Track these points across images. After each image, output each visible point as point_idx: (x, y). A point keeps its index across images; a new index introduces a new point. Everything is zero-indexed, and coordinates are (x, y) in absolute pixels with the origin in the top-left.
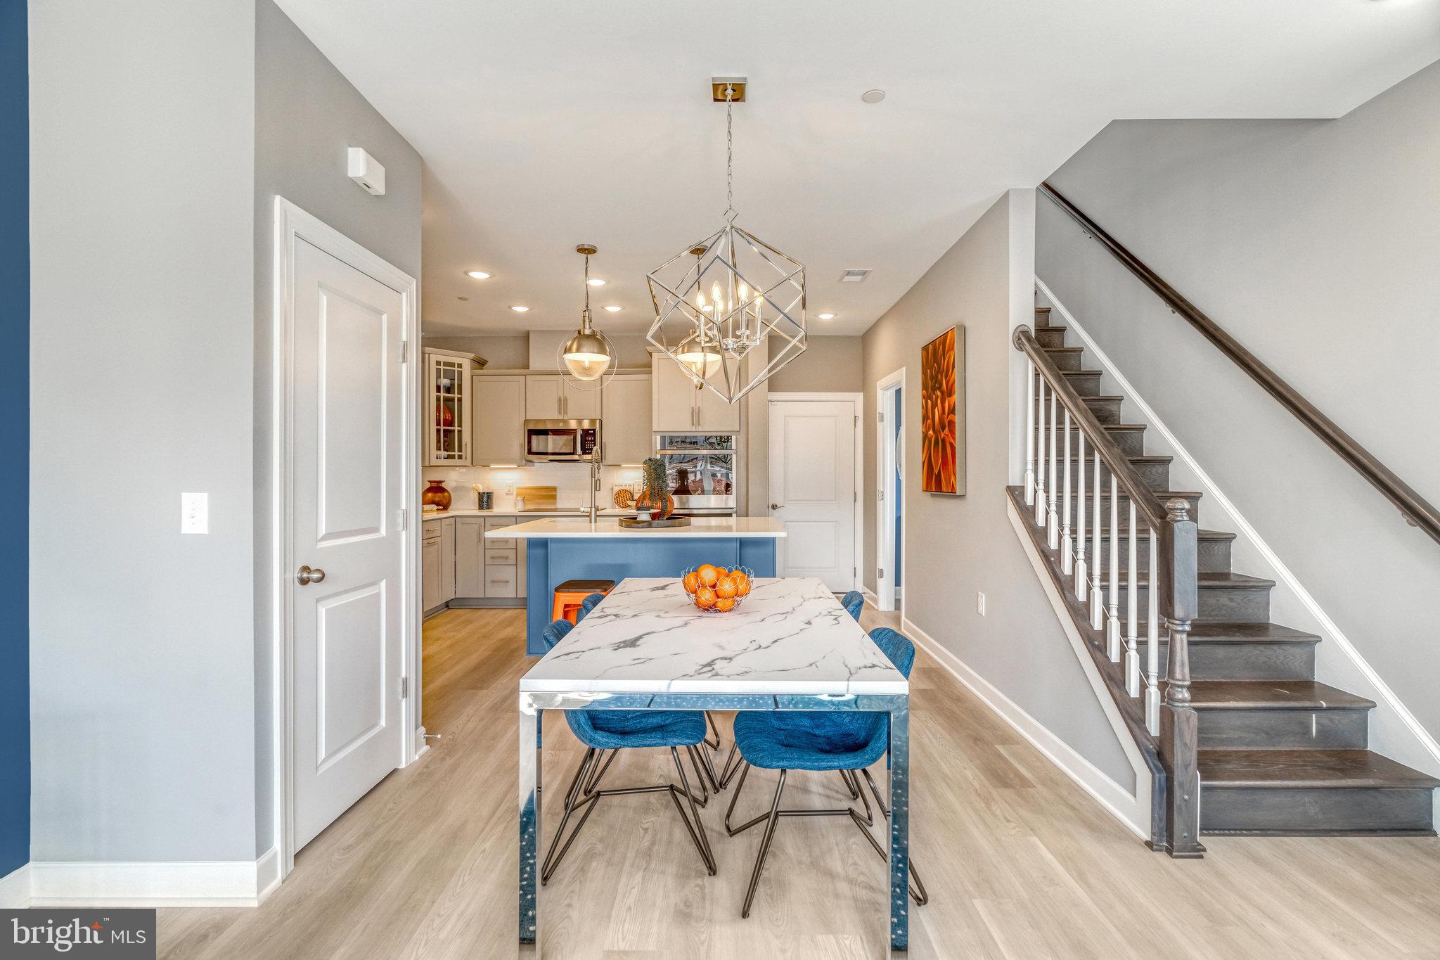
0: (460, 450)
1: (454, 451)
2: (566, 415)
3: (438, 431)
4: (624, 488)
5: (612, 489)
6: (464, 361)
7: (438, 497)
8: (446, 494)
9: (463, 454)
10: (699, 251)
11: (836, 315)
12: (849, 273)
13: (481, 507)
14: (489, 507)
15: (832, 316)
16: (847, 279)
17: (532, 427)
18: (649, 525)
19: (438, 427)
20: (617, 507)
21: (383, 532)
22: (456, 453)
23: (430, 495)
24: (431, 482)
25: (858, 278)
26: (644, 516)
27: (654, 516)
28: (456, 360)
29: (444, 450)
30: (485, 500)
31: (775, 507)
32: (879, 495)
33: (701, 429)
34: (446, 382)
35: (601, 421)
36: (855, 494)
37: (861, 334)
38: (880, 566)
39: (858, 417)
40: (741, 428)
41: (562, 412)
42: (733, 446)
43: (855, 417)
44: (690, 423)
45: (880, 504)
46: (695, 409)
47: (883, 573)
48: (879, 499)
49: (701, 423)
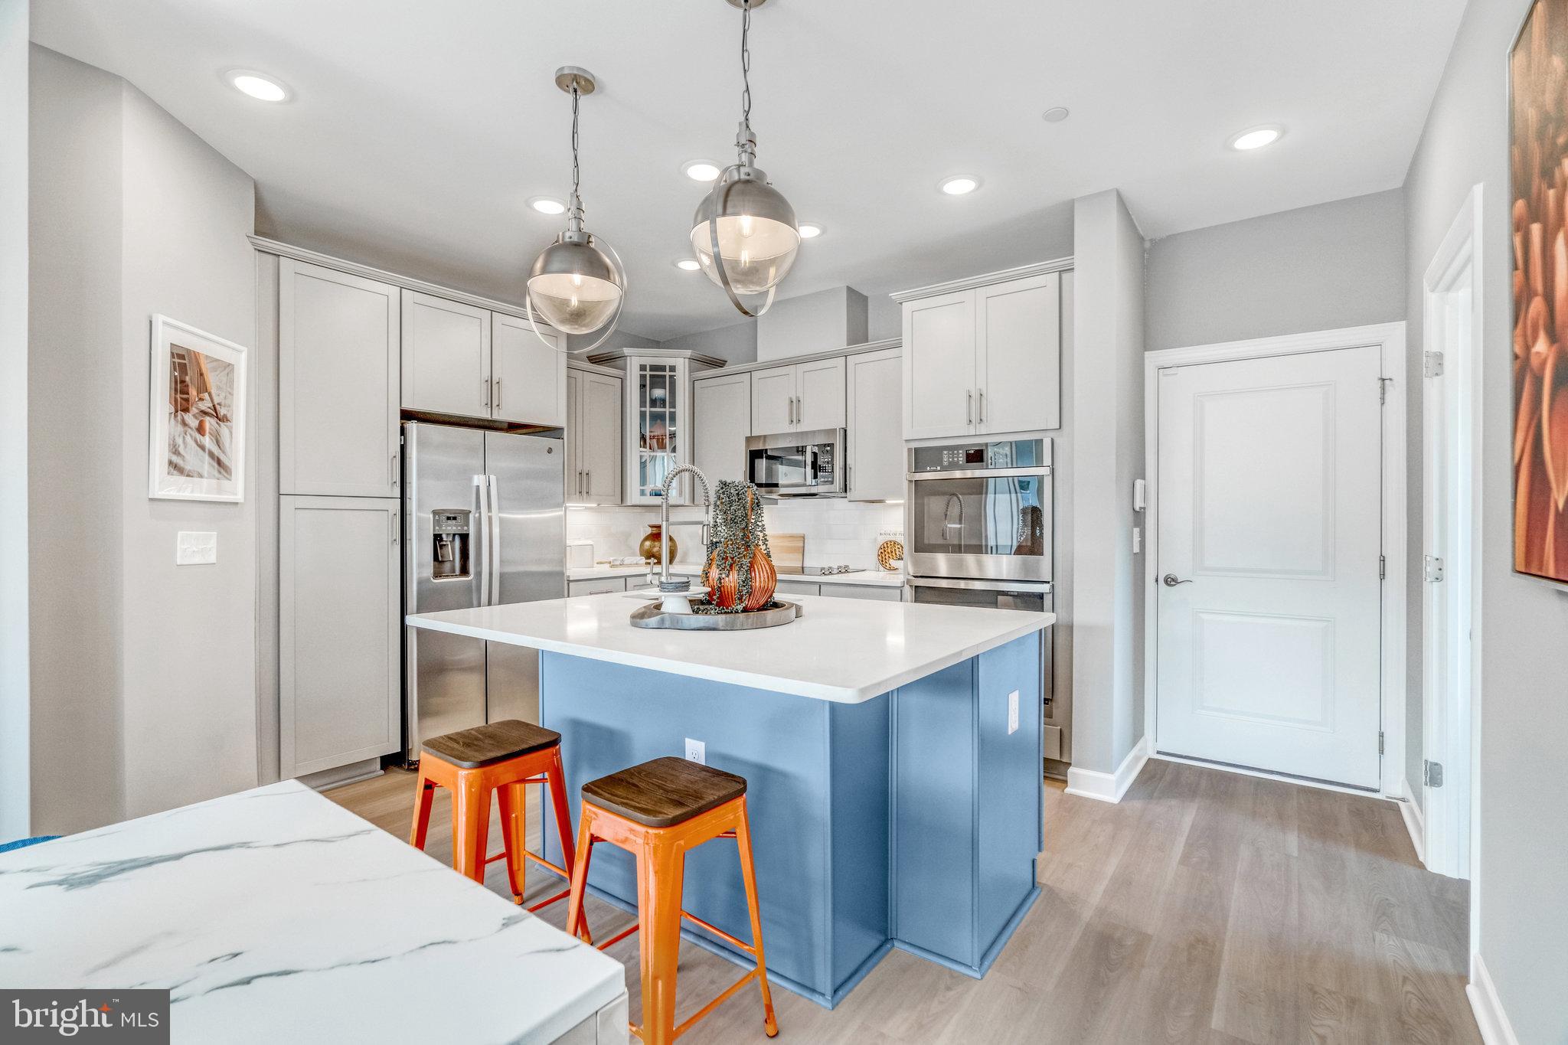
2: (797, 425)
4: (889, 538)
5: (876, 539)
6: (679, 361)
7: (655, 546)
17: (756, 447)
18: (665, 622)
20: (881, 568)
23: (648, 543)
24: (650, 527)
28: (668, 362)
31: (1171, 581)
32: (1430, 569)
33: (983, 429)
34: (658, 393)
35: (846, 431)
36: (1383, 560)
37: (1398, 184)
38: (1431, 754)
39: (1391, 379)
40: (1063, 423)
41: (795, 421)
42: (1047, 460)
43: (1383, 380)
44: (965, 420)
45: (1431, 591)
46: (973, 394)
47: (1440, 773)
48: (1429, 580)
49: (984, 419)
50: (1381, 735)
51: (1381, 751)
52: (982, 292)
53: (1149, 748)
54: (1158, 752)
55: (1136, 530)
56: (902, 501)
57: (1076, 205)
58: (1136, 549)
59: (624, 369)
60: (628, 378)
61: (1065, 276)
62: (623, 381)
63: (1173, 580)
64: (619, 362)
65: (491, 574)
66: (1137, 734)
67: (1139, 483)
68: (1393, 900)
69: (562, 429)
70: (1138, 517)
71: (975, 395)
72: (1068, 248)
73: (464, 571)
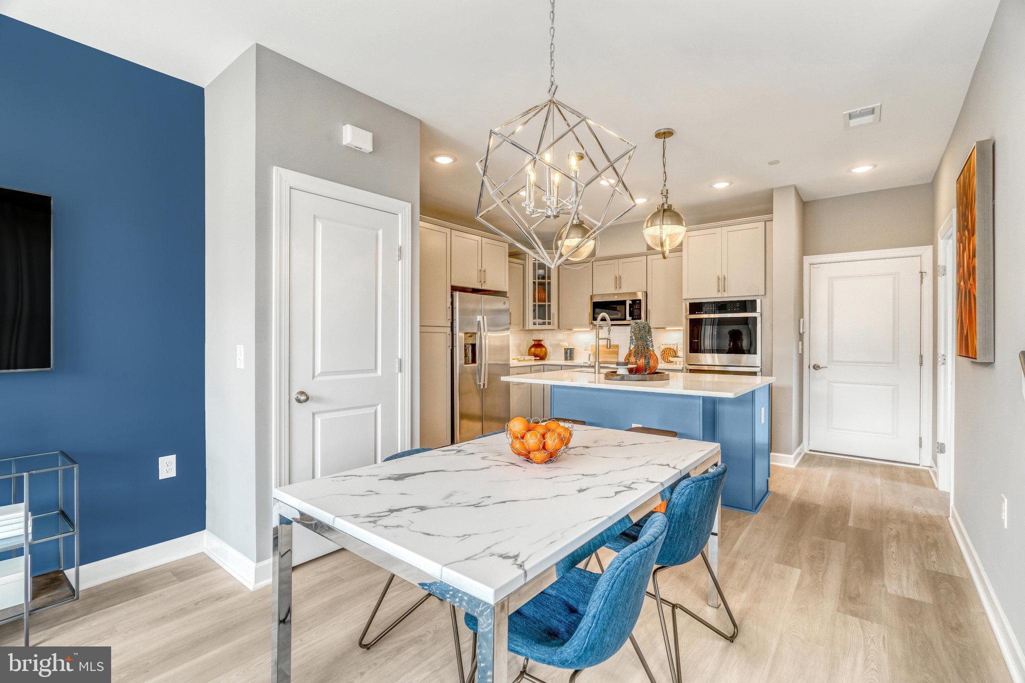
0: (549, 318)
1: (545, 320)
2: (620, 290)
3: (535, 306)
4: (668, 346)
5: (660, 347)
7: (538, 351)
8: (544, 349)
9: (551, 321)
10: (665, 134)
11: (875, 166)
12: (851, 116)
13: (566, 359)
14: (571, 358)
15: (871, 168)
16: (854, 122)
17: (596, 300)
18: (623, 378)
19: (535, 303)
20: (663, 362)
21: (379, 372)
22: (547, 321)
23: (533, 349)
24: (534, 341)
25: (869, 119)
26: (622, 371)
27: (631, 371)
29: (538, 319)
30: (569, 354)
31: (816, 367)
32: (940, 359)
33: (725, 295)
34: (541, 272)
35: (646, 293)
36: (921, 357)
37: (929, 181)
38: (940, 440)
39: (925, 272)
40: (767, 292)
41: (618, 288)
42: (758, 309)
43: (922, 273)
44: (716, 290)
45: (941, 369)
46: (720, 277)
47: (944, 448)
48: (939, 364)
49: (726, 289)
50: (920, 439)
51: (921, 446)
52: (725, 229)
53: (805, 448)
54: (810, 450)
55: (800, 343)
56: (682, 328)
57: (774, 191)
58: (800, 352)
59: (525, 260)
60: (527, 264)
61: (768, 223)
62: (524, 266)
63: (818, 367)
64: (522, 256)
65: (485, 364)
66: (800, 441)
67: (802, 320)
68: (921, 497)
69: (506, 292)
70: (801, 336)
71: (721, 278)
72: (770, 211)
73: (474, 361)
